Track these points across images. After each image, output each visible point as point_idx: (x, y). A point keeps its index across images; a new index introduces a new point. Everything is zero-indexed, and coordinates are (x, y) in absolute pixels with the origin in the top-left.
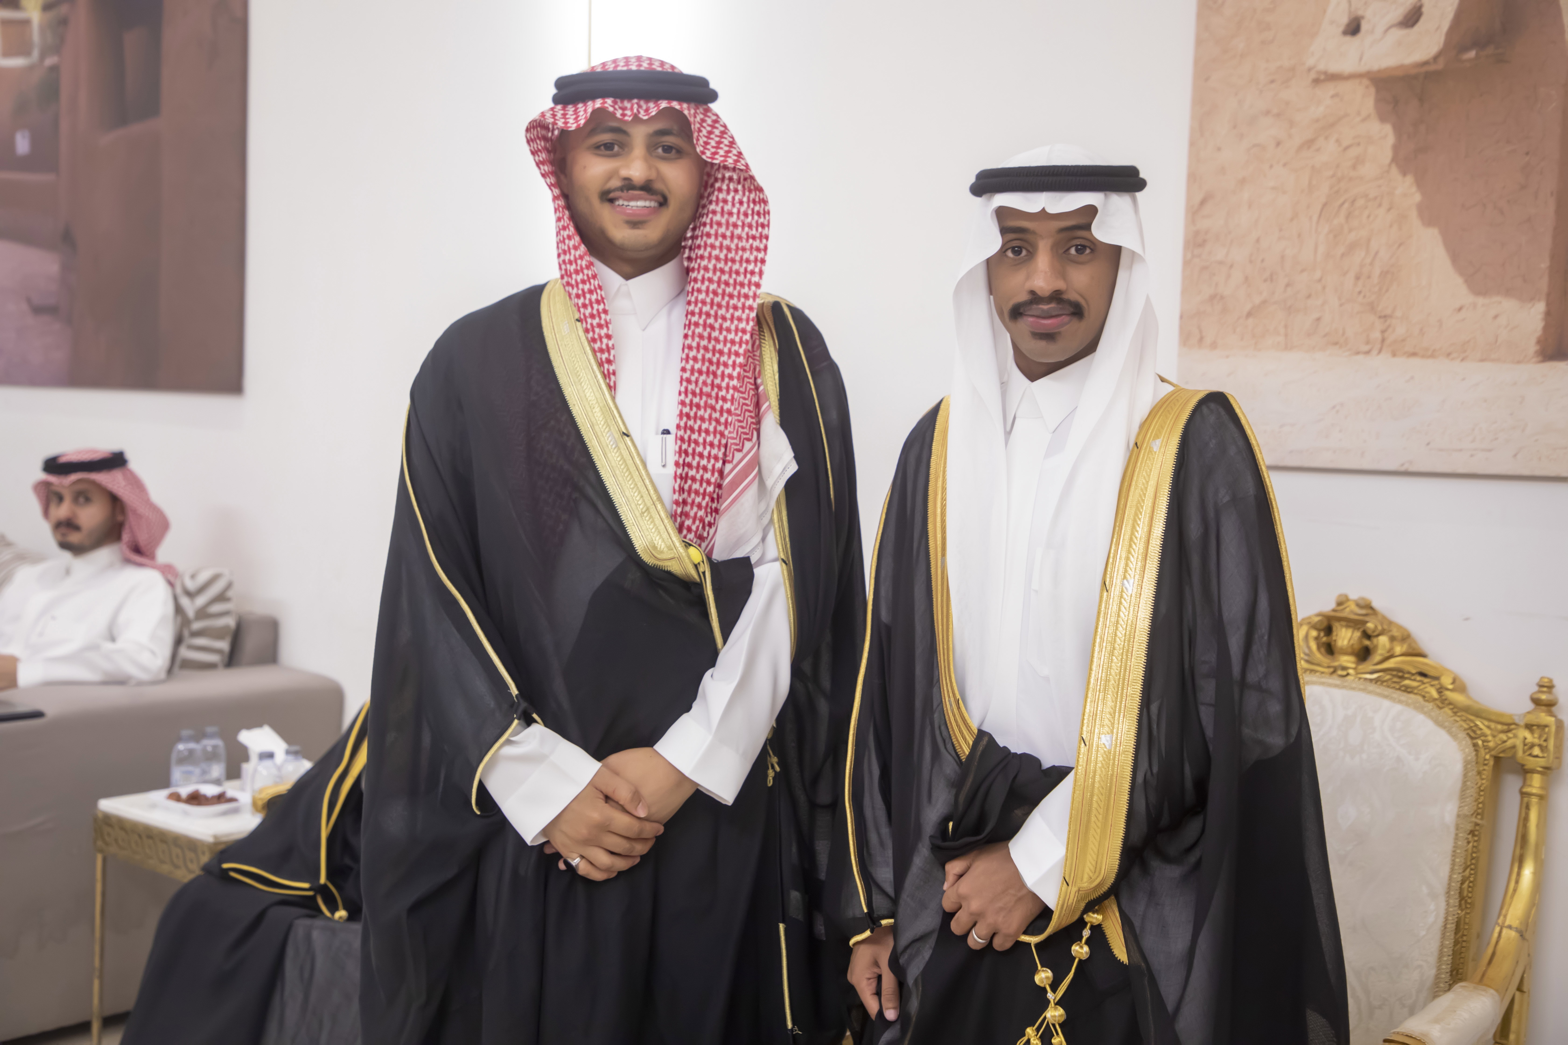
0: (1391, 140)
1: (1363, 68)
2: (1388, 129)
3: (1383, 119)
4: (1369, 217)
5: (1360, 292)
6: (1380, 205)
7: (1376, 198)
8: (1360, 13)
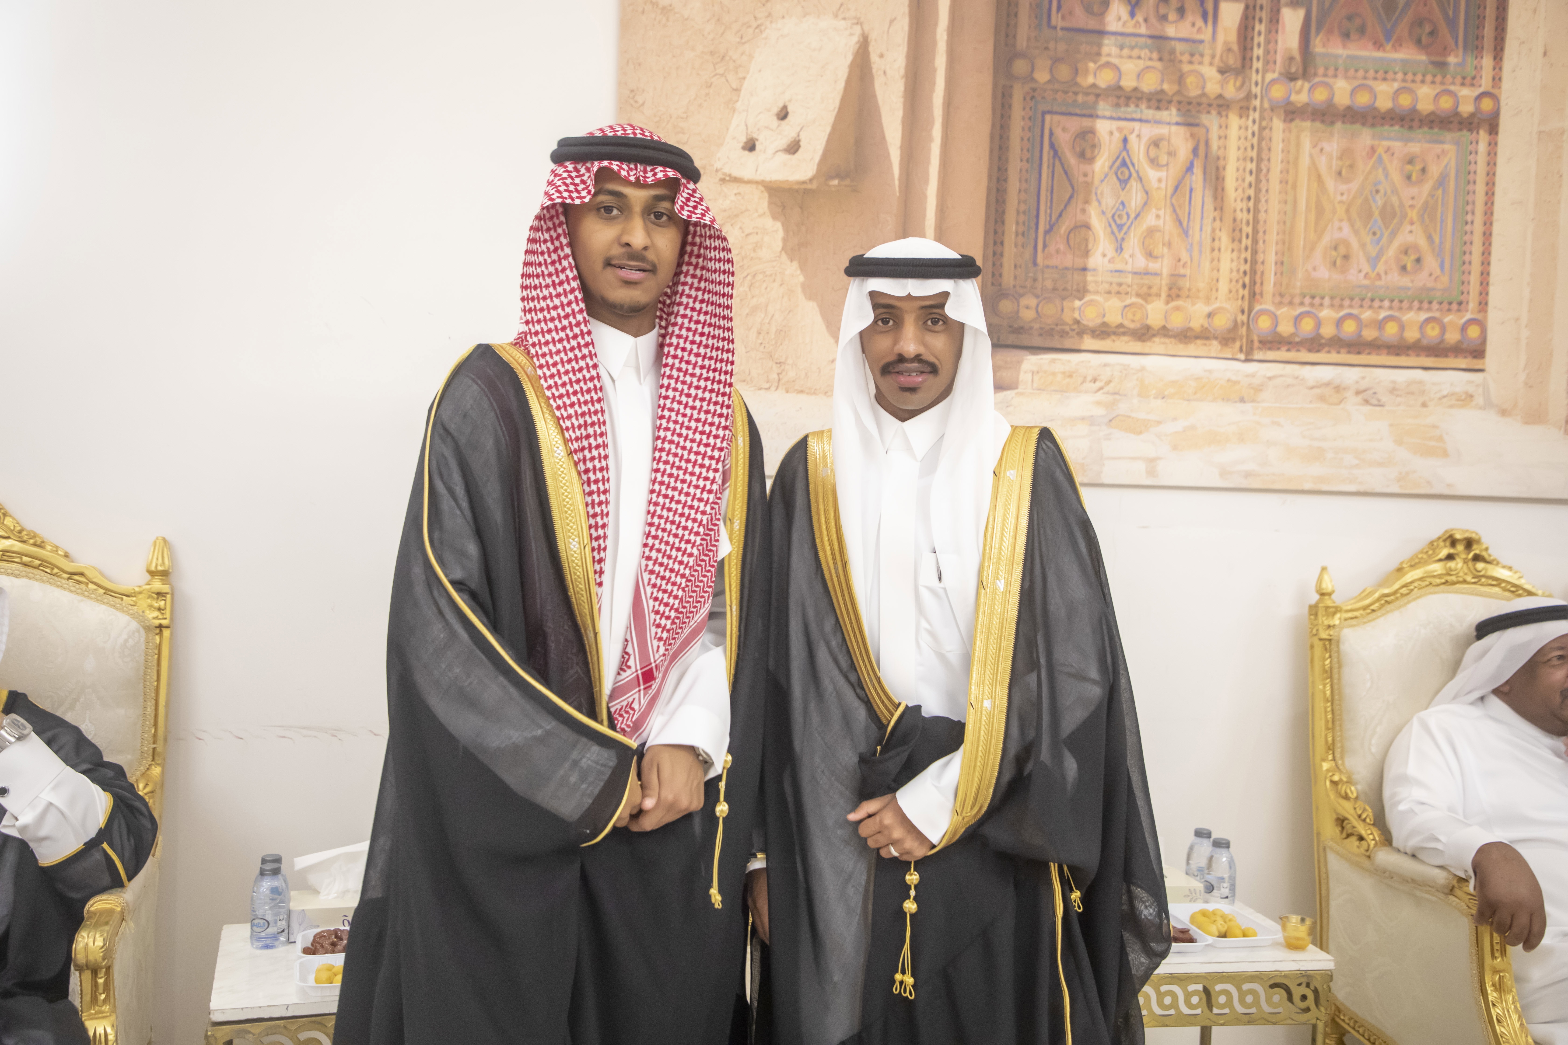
0: (781, 234)
1: (758, 178)
2: (778, 225)
3: (775, 217)
4: (766, 288)
5: (761, 344)
6: (774, 281)
7: (771, 275)
8: (755, 136)
